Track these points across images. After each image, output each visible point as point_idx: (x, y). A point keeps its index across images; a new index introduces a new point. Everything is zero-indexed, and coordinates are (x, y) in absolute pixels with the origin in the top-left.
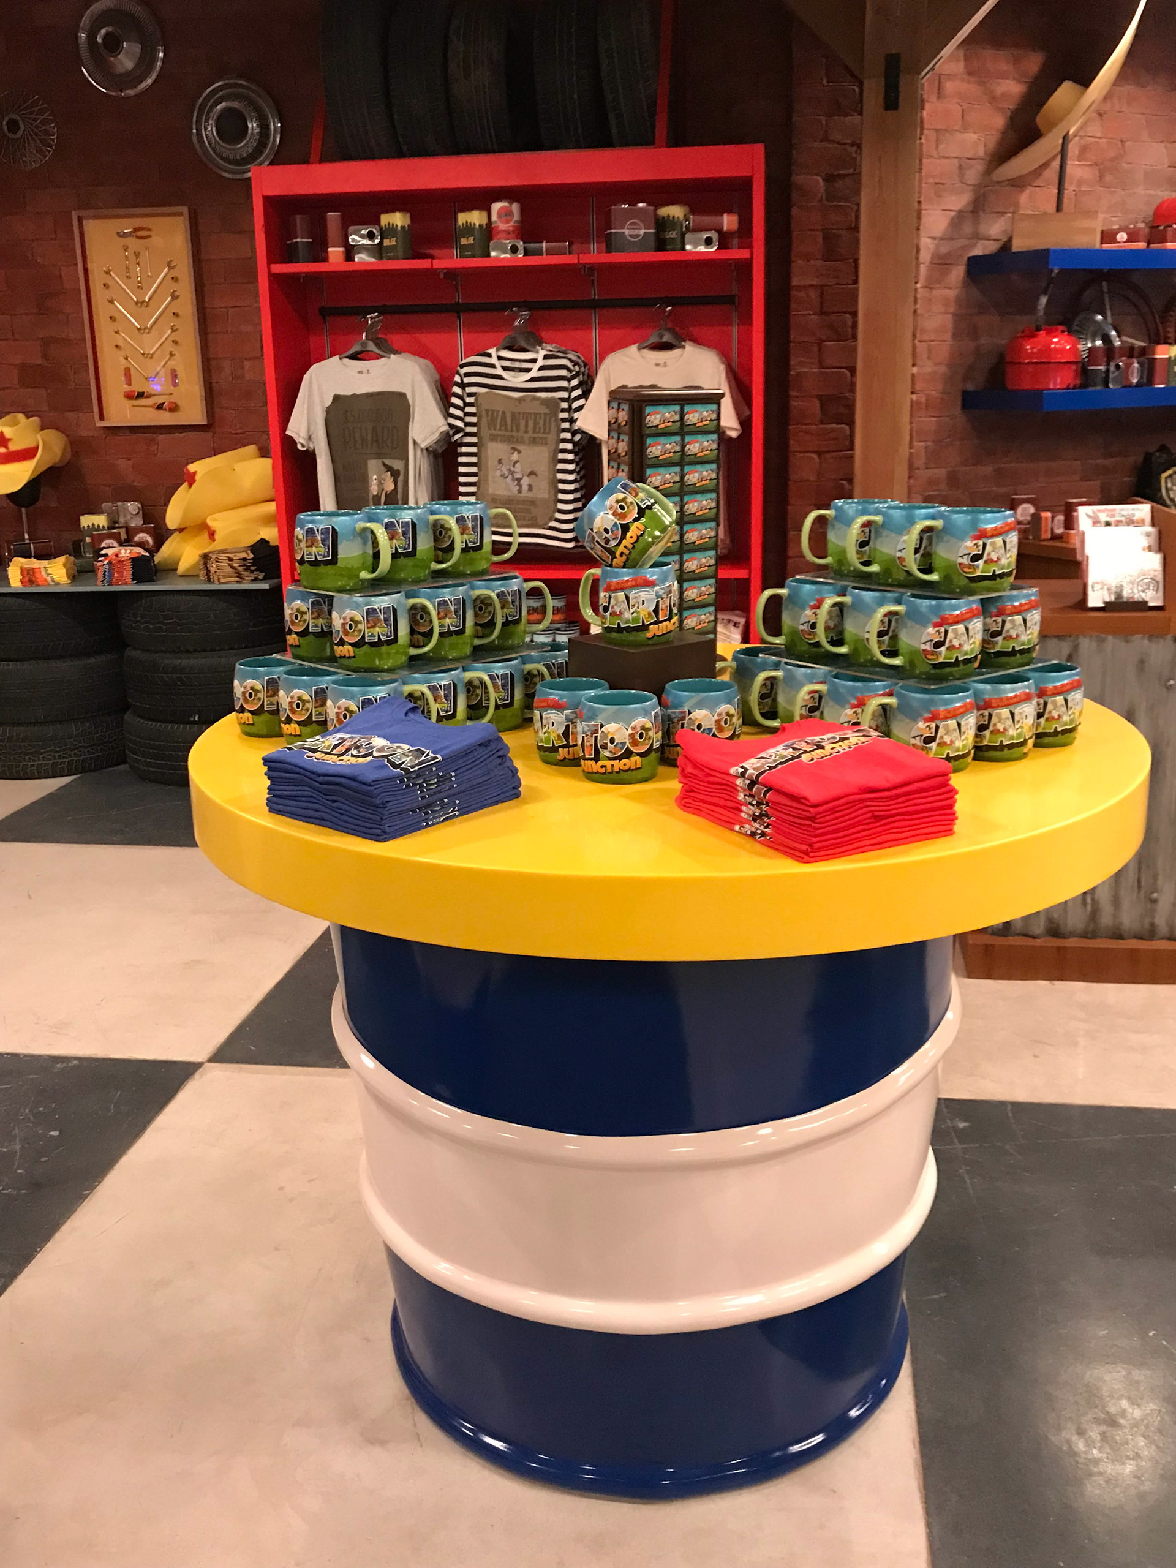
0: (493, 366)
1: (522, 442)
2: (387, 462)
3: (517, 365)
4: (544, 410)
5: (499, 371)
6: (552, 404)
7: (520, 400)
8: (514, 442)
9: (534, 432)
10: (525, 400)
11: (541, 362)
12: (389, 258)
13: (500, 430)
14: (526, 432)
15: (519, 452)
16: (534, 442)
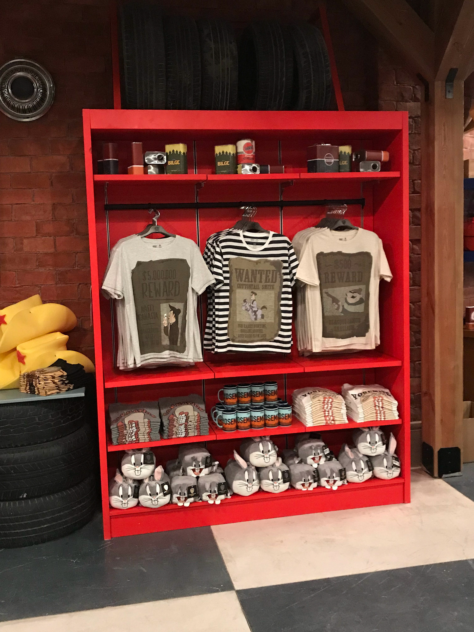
0: (240, 242)
1: (258, 289)
2: (172, 304)
3: (255, 241)
4: (273, 268)
5: (245, 245)
6: (277, 265)
7: (257, 262)
8: (253, 288)
9: (266, 282)
10: (260, 262)
11: (270, 239)
12: (173, 173)
13: (245, 281)
14: (261, 282)
15: (256, 294)
16: (265, 288)
